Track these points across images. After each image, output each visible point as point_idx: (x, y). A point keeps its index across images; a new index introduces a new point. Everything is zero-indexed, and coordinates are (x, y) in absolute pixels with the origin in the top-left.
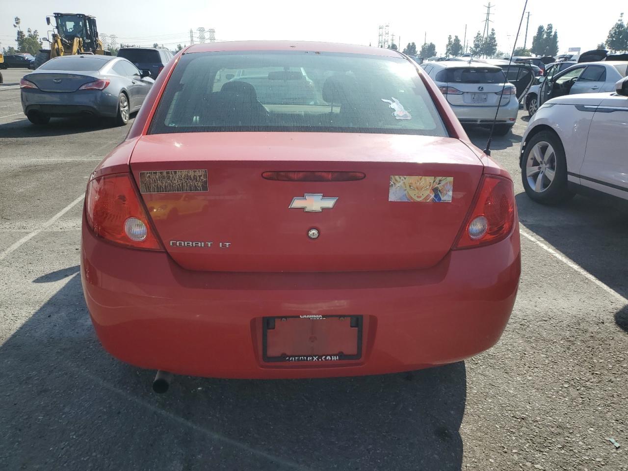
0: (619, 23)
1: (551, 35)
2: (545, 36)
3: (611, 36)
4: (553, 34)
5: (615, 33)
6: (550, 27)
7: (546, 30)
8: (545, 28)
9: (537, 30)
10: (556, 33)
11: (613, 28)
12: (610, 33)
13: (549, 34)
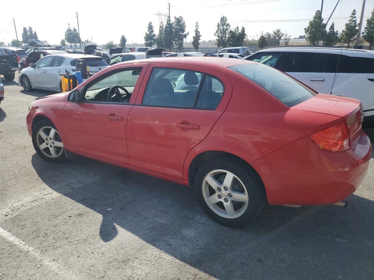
0: (69, 28)
1: (33, 33)
2: (29, 34)
3: (66, 36)
4: (33, 32)
5: (68, 34)
6: (30, 28)
7: (28, 30)
8: (28, 29)
9: (23, 30)
10: (35, 32)
11: (66, 31)
12: (66, 34)
13: (31, 32)
